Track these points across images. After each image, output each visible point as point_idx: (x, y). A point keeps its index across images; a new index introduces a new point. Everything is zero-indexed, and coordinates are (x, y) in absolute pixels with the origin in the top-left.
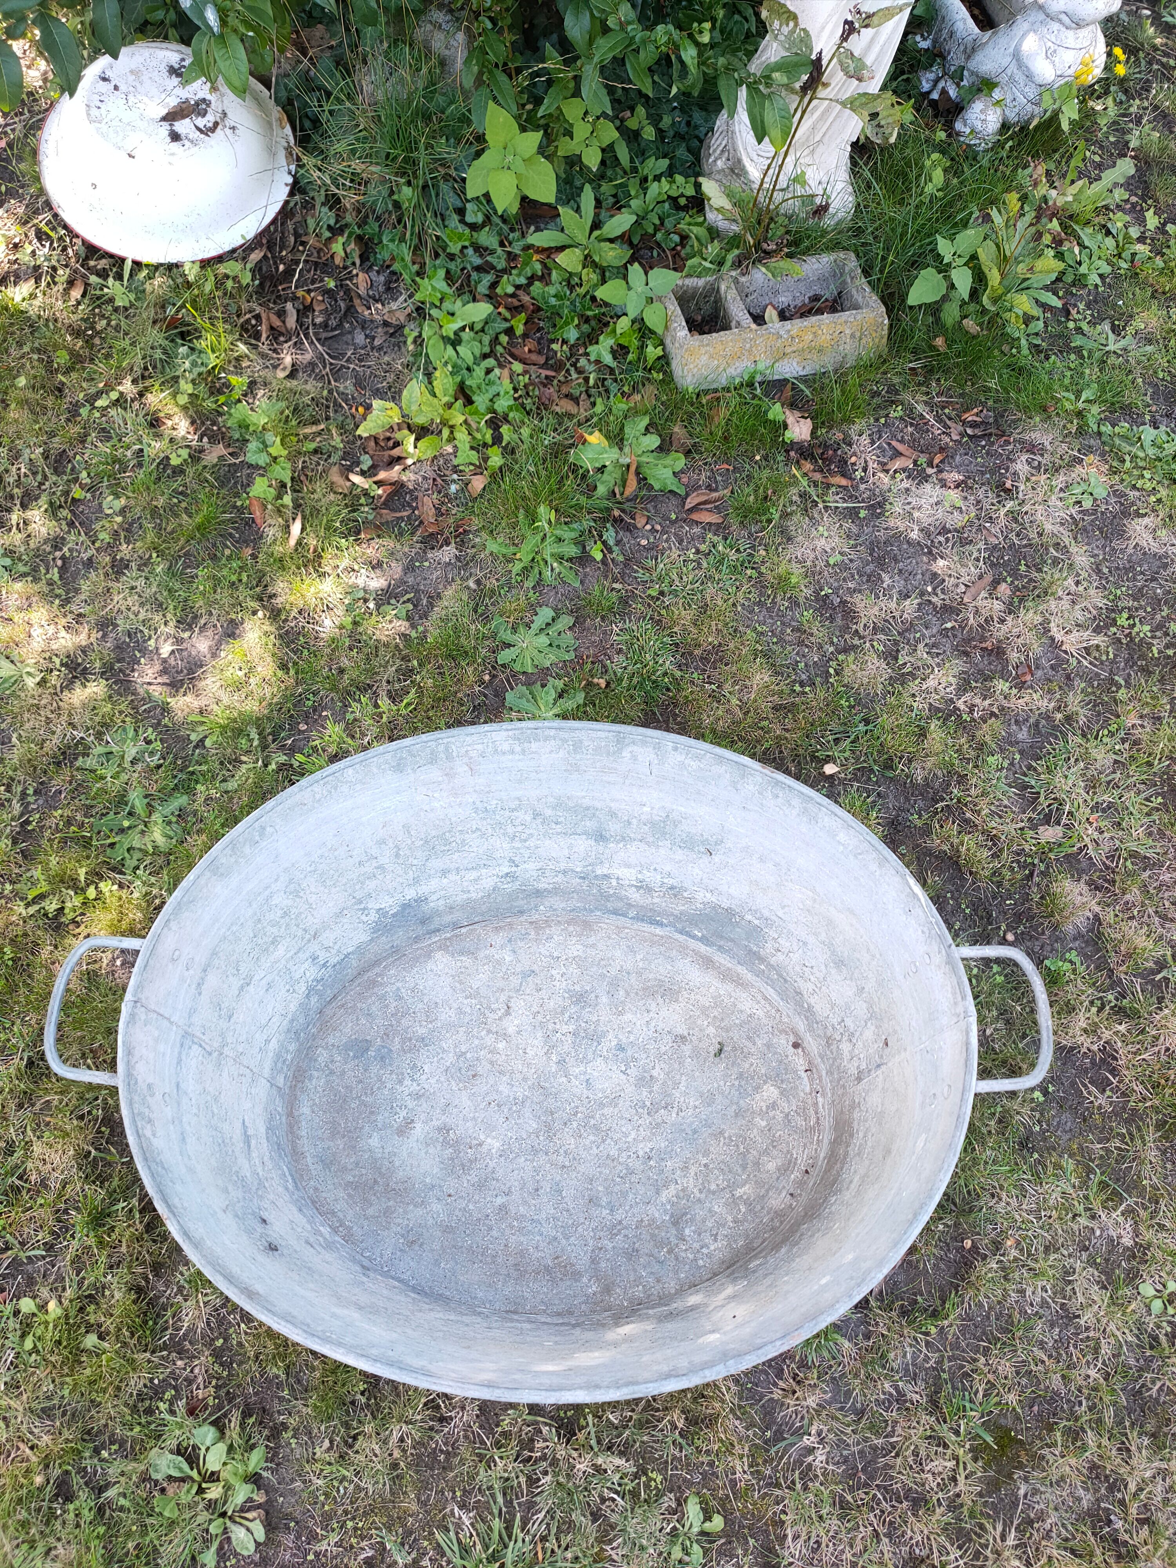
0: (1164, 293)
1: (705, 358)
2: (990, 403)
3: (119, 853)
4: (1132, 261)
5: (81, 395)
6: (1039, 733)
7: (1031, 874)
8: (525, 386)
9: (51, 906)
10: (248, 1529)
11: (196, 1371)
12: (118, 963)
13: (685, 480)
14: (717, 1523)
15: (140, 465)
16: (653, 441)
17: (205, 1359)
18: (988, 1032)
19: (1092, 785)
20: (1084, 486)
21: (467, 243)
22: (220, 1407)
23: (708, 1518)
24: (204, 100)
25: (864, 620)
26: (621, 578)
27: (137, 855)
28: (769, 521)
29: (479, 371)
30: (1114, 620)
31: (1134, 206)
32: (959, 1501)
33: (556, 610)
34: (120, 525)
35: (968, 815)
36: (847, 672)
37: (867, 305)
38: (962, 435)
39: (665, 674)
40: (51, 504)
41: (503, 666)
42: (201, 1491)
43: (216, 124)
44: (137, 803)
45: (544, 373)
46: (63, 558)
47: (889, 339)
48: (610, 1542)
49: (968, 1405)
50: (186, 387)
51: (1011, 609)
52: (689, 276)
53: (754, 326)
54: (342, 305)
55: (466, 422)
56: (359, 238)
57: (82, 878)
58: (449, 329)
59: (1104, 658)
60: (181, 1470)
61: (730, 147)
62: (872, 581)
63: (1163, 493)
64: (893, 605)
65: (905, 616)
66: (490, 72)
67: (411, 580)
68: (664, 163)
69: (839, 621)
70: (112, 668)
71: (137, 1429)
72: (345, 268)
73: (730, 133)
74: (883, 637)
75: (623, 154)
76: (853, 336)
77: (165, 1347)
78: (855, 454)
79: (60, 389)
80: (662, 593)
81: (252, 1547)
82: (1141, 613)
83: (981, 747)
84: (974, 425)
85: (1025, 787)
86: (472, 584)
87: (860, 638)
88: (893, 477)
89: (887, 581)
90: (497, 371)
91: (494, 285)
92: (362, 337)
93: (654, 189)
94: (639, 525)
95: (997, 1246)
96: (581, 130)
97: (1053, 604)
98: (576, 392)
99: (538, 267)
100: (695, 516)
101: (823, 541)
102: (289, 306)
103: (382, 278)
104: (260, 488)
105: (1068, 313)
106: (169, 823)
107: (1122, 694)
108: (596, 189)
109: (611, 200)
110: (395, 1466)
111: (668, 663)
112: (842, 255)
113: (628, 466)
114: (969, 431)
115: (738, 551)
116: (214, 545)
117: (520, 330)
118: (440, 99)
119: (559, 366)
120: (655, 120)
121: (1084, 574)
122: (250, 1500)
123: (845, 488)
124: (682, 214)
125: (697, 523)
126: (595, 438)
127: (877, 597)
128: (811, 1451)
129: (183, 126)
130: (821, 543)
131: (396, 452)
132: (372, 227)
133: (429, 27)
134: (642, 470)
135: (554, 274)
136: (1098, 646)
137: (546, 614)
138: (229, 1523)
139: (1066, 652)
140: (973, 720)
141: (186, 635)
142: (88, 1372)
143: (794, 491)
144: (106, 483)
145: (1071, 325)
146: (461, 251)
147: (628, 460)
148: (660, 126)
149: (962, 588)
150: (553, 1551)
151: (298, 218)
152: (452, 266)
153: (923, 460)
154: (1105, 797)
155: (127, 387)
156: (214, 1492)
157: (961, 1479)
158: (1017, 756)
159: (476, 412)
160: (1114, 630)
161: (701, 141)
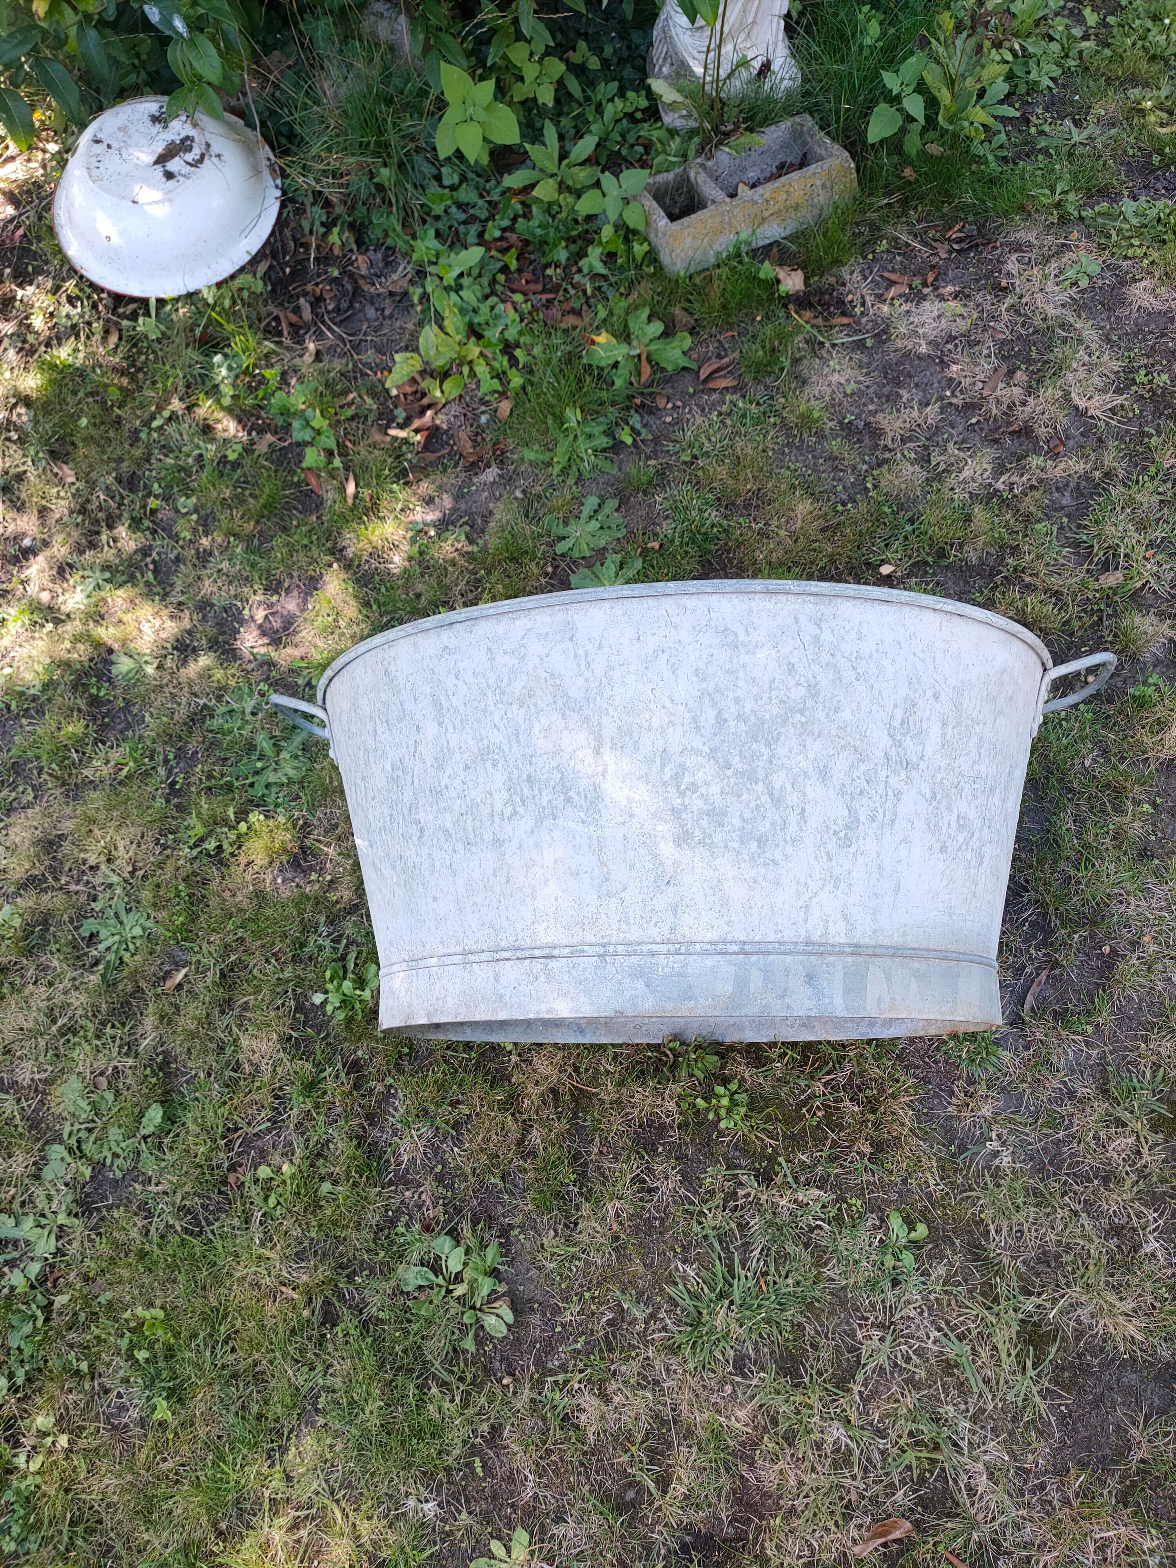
0: (1118, 78)
1: (689, 240)
2: (971, 218)
3: (259, 791)
4: (1081, 58)
5: (138, 422)
6: (1083, 495)
7: (1101, 619)
8: (530, 313)
9: (211, 845)
10: (498, 1316)
11: (424, 1197)
12: (279, 881)
13: (695, 356)
14: (922, 1230)
15: (202, 467)
16: (657, 327)
17: (429, 1185)
18: (1087, 764)
19: (1142, 527)
20: (1077, 267)
21: (449, 202)
22: (450, 1220)
23: (912, 1228)
24: (187, 138)
25: (891, 434)
26: (655, 455)
27: (274, 789)
28: (782, 370)
29: (484, 308)
30: (1134, 379)
31: (1071, 11)
32: (1148, 1171)
33: (601, 497)
34: (197, 522)
35: (1028, 579)
36: (883, 483)
37: (831, 155)
38: (950, 252)
39: (713, 526)
40: (133, 519)
41: (563, 555)
42: (449, 1292)
43: (203, 156)
44: (265, 744)
45: (545, 297)
46: (154, 562)
47: (859, 180)
48: (826, 1264)
49: (1138, 1085)
50: (227, 390)
51: (1030, 391)
52: (659, 172)
53: (728, 200)
54: (349, 287)
55: (481, 354)
56: (352, 226)
57: (232, 817)
58: (450, 277)
59: (1131, 415)
60: (428, 1279)
61: (671, 52)
62: (892, 399)
63: (1155, 255)
64: (915, 414)
65: (930, 421)
66: (436, 36)
67: (463, 506)
68: (614, 86)
69: (867, 441)
70: (217, 642)
71: (382, 1254)
72: (344, 256)
73: (668, 39)
74: (911, 445)
75: (574, 87)
76: (824, 186)
77: (391, 1183)
78: (850, 292)
79: (118, 421)
80: (695, 457)
81: (505, 1330)
82: (1158, 367)
83: (1028, 518)
84: (959, 241)
85: (1077, 544)
86: (518, 494)
87: (890, 451)
88: (892, 305)
89: (905, 395)
90: (501, 306)
91: (481, 235)
92: (373, 311)
93: (609, 110)
94: (661, 406)
95: (1135, 944)
96: (530, 71)
97: (1070, 376)
98: (577, 306)
99: (519, 207)
100: (711, 385)
101: (836, 375)
102: (302, 301)
103: (379, 255)
104: (312, 457)
105: (1028, 121)
106: (296, 757)
107: (1154, 441)
108: (557, 124)
109: (572, 132)
110: (616, 1238)
111: (713, 515)
112: (797, 119)
113: (639, 356)
114: (956, 247)
115: (758, 404)
116: (282, 519)
117: (513, 265)
118: (397, 82)
119: (556, 289)
120: (597, 50)
121: (1094, 346)
122: (494, 1291)
123: (848, 325)
124: (640, 125)
125: (715, 390)
126: (603, 338)
127: (898, 411)
128: (996, 1154)
129: (174, 165)
130: (835, 378)
131: (425, 401)
132: (361, 211)
133: (372, 18)
134: (654, 357)
135: (534, 209)
136: (1122, 406)
137: (592, 502)
138: (479, 1314)
139: (1092, 417)
140: (1015, 496)
141: (275, 598)
142: (328, 1212)
143: (800, 338)
144: (176, 489)
145: (1033, 130)
146: (446, 211)
147: (637, 352)
148: (604, 55)
149: (980, 385)
150: (775, 1283)
151: (292, 225)
152: (440, 225)
153: (917, 282)
154: (1157, 534)
155: (176, 405)
156: (460, 1290)
157: (1145, 1150)
158: (1065, 520)
159: (489, 344)
160: (1134, 388)
161: (644, 59)
